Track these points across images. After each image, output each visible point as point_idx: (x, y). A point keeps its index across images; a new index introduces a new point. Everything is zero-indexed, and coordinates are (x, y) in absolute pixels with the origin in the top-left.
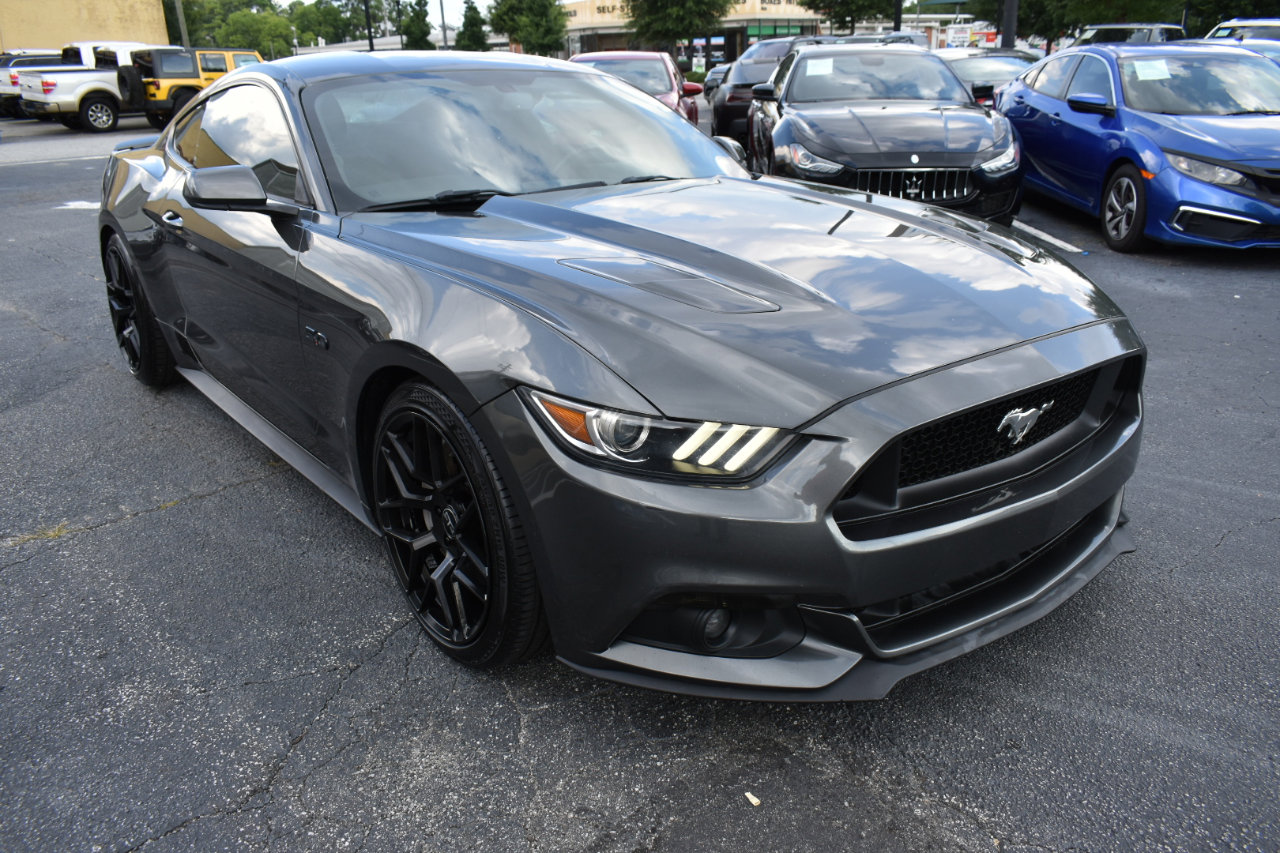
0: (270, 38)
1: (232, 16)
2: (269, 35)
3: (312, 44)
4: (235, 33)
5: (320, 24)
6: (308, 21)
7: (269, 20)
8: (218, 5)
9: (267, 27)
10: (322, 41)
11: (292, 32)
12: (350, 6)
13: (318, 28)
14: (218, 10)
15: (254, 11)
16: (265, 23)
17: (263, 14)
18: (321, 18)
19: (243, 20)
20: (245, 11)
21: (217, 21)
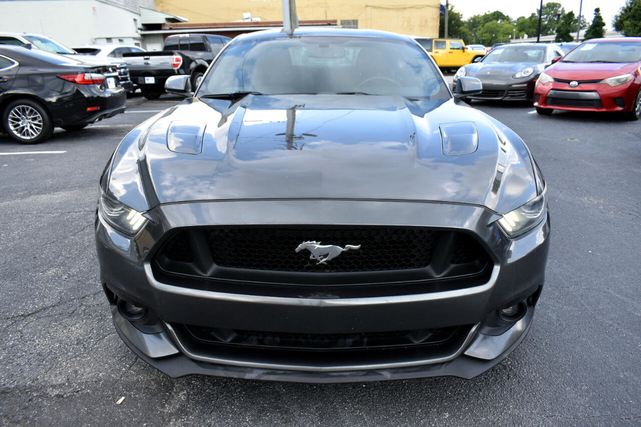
0: (503, 35)
1: (487, 24)
2: (503, 33)
3: (521, 38)
4: (486, 32)
5: (530, 28)
6: (524, 26)
7: (504, 26)
8: (482, 19)
9: (502, 29)
10: (526, 36)
11: (514, 32)
12: (548, 19)
13: (528, 29)
14: (481, 22)
15: (499, 22)
16: (502, 27)
17: (503, 23)
18: (531, 25)
19: (491, 26)
20: (494, 21)
21: (480, 27)
